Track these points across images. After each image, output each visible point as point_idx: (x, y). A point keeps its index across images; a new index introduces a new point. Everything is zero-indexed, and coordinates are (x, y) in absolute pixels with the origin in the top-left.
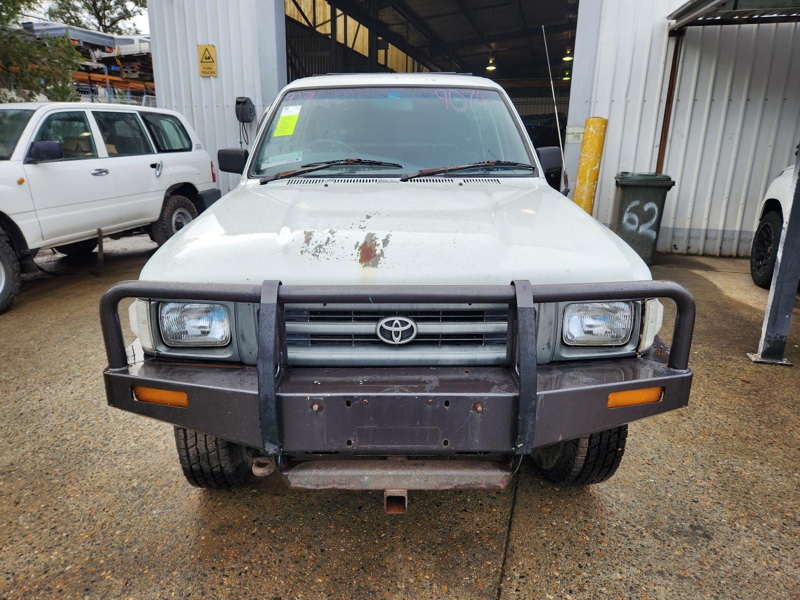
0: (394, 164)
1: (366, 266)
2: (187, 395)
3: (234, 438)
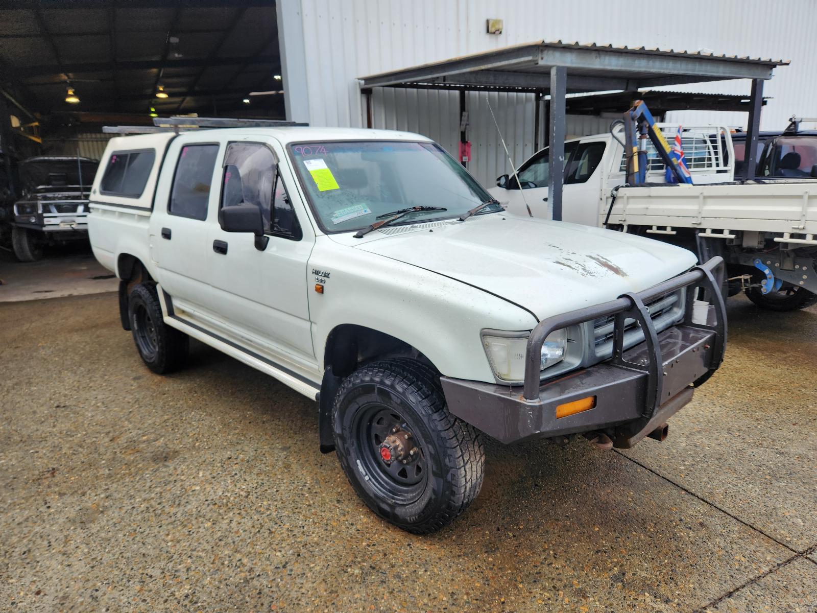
0: (442, 208)
1: (623, 276)
2: (595, 397)
3: (624, 419)
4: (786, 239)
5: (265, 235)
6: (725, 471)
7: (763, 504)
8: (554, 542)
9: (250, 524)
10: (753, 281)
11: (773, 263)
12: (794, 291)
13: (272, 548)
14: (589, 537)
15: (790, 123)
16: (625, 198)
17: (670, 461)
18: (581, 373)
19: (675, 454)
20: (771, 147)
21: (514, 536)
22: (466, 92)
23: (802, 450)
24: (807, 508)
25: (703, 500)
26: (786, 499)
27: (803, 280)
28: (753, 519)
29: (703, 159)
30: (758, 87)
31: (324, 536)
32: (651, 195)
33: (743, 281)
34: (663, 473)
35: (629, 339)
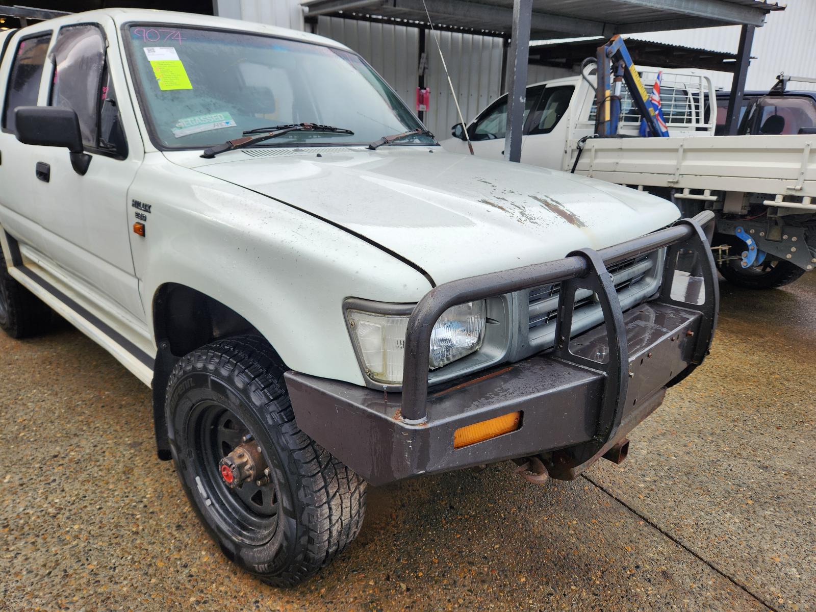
0: (347, 131)
1: (579, 226)
2: (521, 413)
3: (564, 443)
4: (778, 202)
5: (85, 152)
6: (695, 491)
7: (745, 543)
8: (461, 601)
9: (41, 561)
10: (732, 252)
11: (757, 232)
12: (771, 267)
13: (57, 603)
14: (511, 592)
15: (778, 80)
16: (593, 151)
17: (627, 475)
18: (503, 371)
19: (634, 465)
20: (754, 108)
21: (408, 590)
22: (427, 31)
23: (790, 464)
24: (802, 551)
25: (667, 535)
26: (774, 536)
27: (791, 253)
28: (733, 567)
29: (683, 114)
30: (748, 34)
31: (139, 584)
32: (623, 148)
33: (720, 252)
34: (617, 492)
35: (580, 321)
